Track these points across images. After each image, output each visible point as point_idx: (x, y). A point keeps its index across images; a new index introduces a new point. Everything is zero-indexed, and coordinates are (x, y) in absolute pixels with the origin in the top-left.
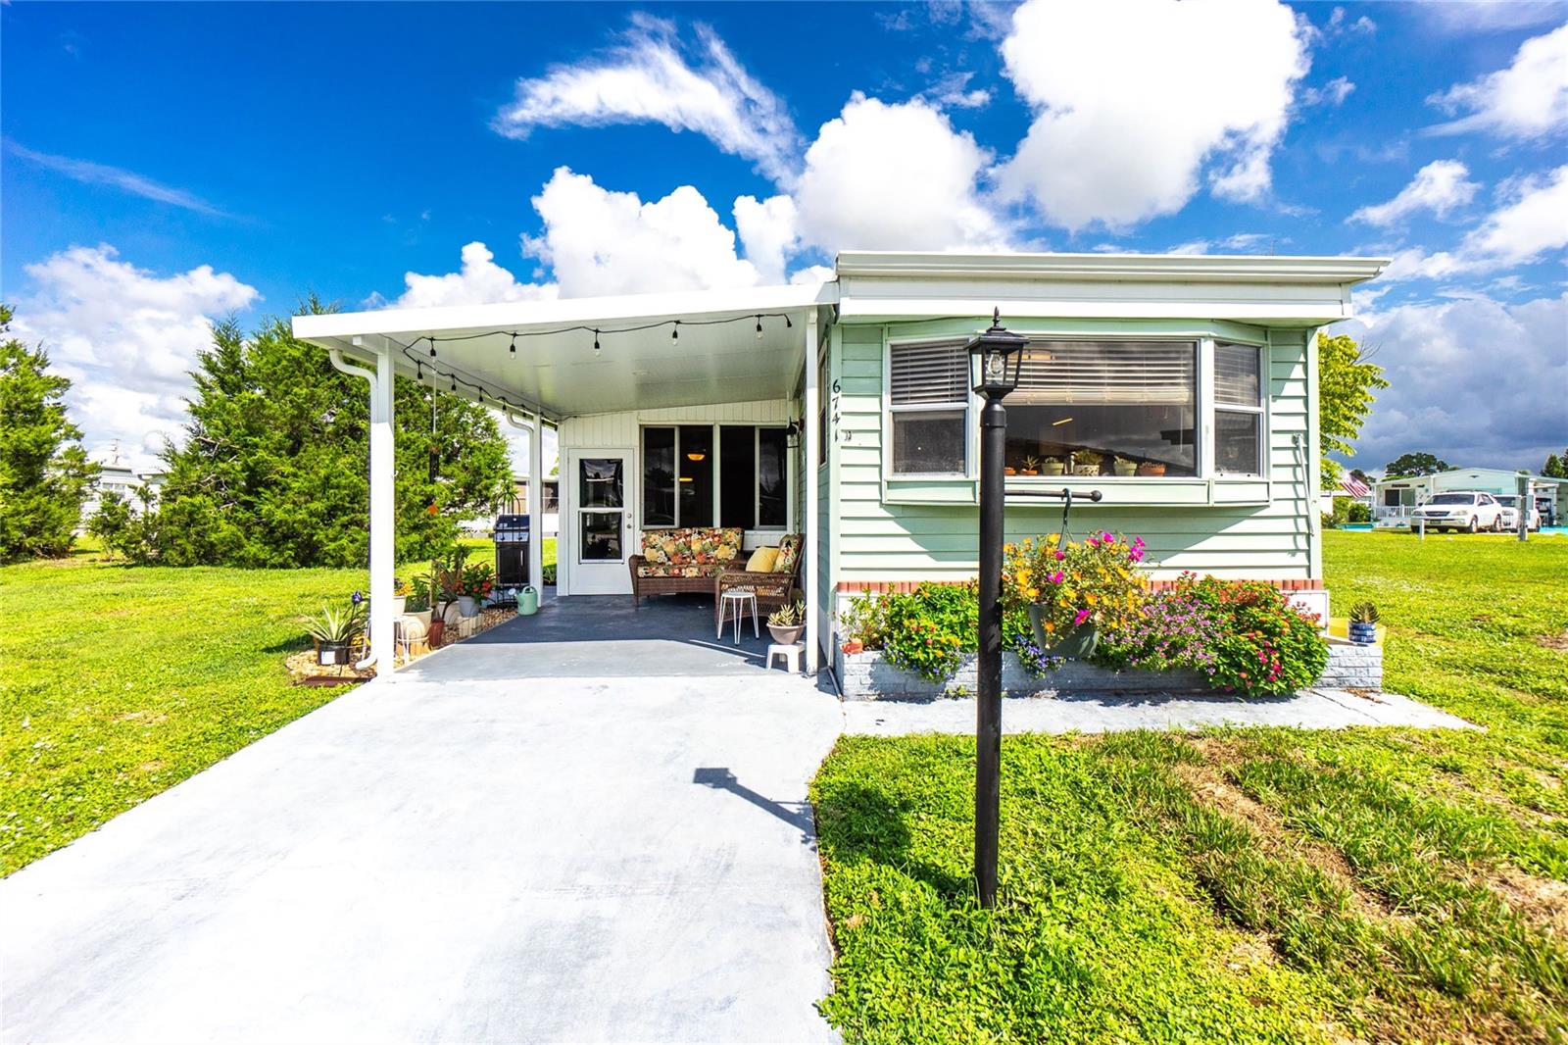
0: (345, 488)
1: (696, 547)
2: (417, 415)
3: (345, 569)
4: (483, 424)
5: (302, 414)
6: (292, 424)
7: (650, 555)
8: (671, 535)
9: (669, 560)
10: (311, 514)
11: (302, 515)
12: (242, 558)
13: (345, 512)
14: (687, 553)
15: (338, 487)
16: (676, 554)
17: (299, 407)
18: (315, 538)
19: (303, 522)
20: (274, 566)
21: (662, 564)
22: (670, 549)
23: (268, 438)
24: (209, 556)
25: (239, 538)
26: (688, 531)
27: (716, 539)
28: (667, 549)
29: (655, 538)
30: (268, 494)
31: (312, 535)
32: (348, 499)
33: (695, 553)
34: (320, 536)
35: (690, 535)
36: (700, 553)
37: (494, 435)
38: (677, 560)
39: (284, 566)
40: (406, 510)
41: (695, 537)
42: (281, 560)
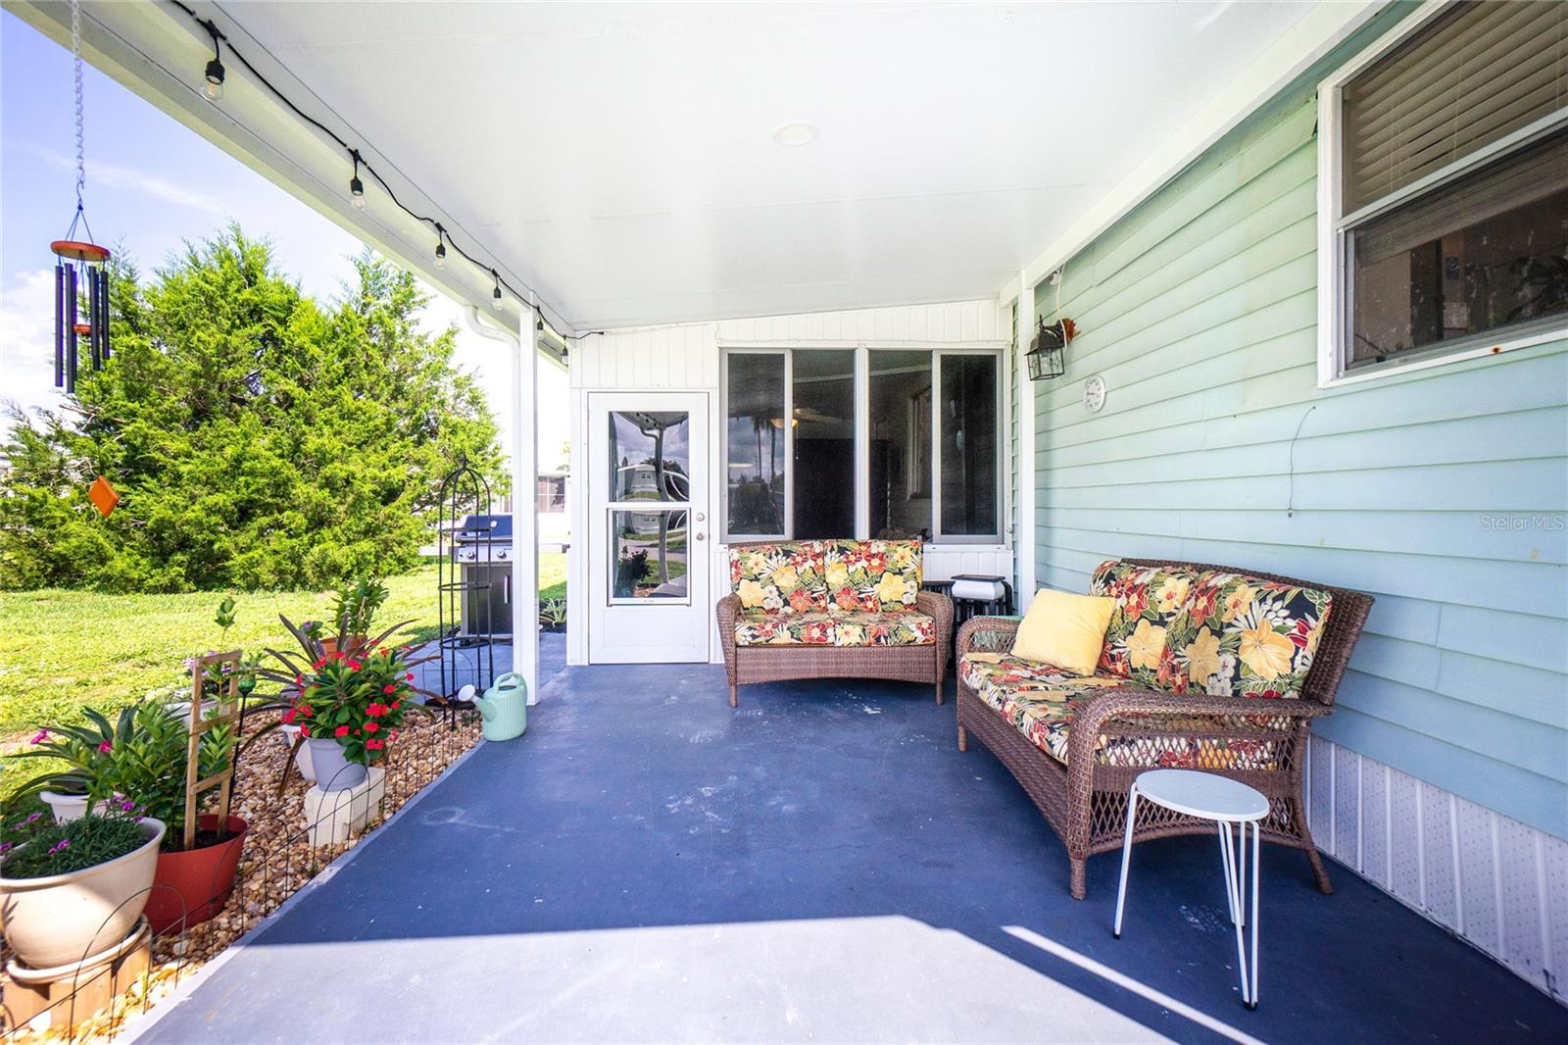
0: (263, 475)
1: (837, 577)
2: (373, 378)
3: (259, 593)
4: (467, 397)
5: (208, 370)
6: (195, 385)
7: (750, 593)
8: (787, 554)
9: (786, 603)
10: (210, 511)
11: (195, 512)
12: (107, 578)
13: (267, 509)
14: (822, 589)
15: (252, 473)
16: (798, 592)
17: (205, 361)
18: (216, 547)
19: (199, 524)
20: (154, 590)
21: (774, 611)
22: (788, 581)
23: (152, 404)
24: (62, 573)
25: (99, 547)
26: (817, 546)
27: (876, 562)
28: (781, 583)
29: (756, 561)
30: (152, 483)
31: (212, 543)
32: (268, 492)
33: (835, 590)
34: (225, 543)
35: (823, 554)
36: (846, 591)
37: (482, 410)
38: (800, 603)
39: (172, 588)
40: (353, 505)
41: (832, 559)
42: (165, 581)
